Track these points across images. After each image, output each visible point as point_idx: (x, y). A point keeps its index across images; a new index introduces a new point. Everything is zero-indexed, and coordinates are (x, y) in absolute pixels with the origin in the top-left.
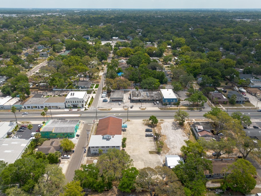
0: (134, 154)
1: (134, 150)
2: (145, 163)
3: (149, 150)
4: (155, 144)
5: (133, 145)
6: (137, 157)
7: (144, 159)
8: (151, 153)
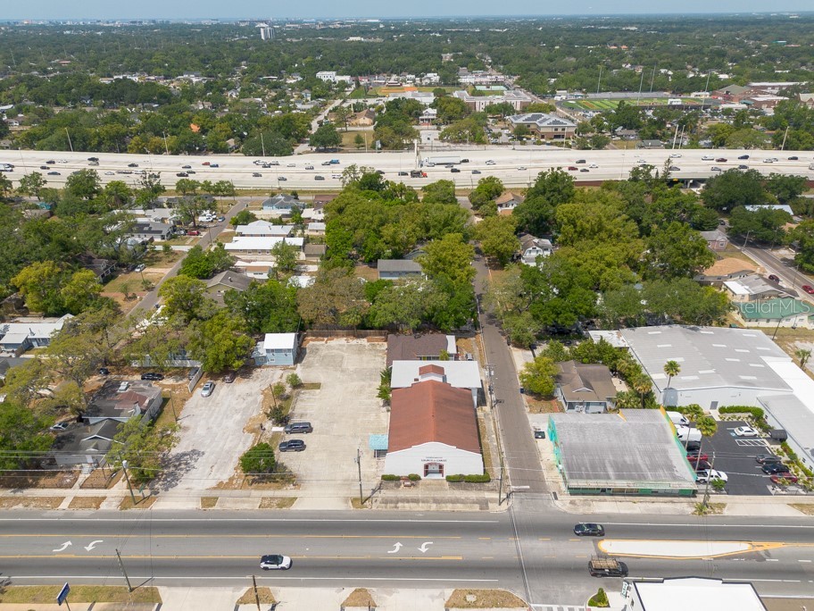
0: (363, 383)
1: (360, 392)
2: (340, 366)
3: (318, 391)
4: (293, 408)
5: (360, 403)
6: (355, 376)
7: (339, 374)
8: (317, 386)
